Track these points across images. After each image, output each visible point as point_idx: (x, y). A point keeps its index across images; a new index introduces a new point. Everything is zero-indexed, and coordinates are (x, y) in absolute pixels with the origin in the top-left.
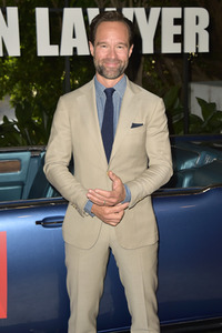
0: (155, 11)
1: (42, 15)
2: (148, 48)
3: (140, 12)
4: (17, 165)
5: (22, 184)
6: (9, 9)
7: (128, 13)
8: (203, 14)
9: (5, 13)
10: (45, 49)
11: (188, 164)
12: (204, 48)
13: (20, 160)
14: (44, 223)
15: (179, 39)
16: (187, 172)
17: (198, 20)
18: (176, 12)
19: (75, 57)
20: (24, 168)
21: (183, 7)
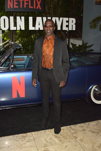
0: (61, 19)
1: (31, 19)
2: (59, 28)
3: (57, 18)
4: (23, 59)
5: (25, 64)
6: (22, 17)
7: (54, 19)
8: (74, 20)
10: (31, 28)
12: (74, 29)
15: (67, 26)
18: (67, 19)
19: (39, 30)
21: (69, 17)
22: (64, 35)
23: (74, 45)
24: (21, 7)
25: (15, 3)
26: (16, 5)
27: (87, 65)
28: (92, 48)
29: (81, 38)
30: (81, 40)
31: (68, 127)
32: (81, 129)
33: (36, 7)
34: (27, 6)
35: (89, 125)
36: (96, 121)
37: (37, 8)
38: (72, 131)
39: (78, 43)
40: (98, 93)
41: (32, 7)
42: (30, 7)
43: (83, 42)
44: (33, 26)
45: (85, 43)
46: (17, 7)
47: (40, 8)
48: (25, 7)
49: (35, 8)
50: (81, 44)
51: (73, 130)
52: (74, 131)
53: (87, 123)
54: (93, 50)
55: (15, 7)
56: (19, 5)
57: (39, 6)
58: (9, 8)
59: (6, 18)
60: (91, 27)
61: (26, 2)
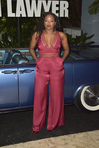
13: (1, 53)
14: (5, 72)
19: (21, 17)
20: (3, 56)
21: (59, 0)
28: (92, 40)
29: (80, 27)
30: (80, 30)
31: (47, 139)
32: (63, 142)
35: (75, 137)
36: (84, 133)
38: (51, 145)
39: (76, 33)
40: (90, 96)
43: (82, 32)
45: (84, 33)
51: (53, 143)
52: (53, 146)
53: (72, 135)
54: (93, 42)
60: (91, 12)
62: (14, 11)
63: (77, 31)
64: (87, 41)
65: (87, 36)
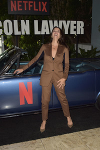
0: (68, 22)
1: (36, 22)
2: (66, 33)
3: (64, 22)
6: (27, 21)
7: (61, 22)
8: (82, 23)
9: (25, 22)
10: (37, 32)
11: (78, 66)
12: (82, 33)
15: (75, 30)
16: (78, 68)
17: (81, 25)
18: (74, 22)
19: (45, 35)
21: (77, 20)
22: (72, 40)
23: (82, 51)
24: (26, 10)
25: (19, 6)
26: (20, 8)
27: (96, 70)
29: (90, 43)
30: (90, 45)
33: (42, 9)
34: (32, 8)
37: (43, 11)
39: (87, 48)
41: (37, 10)
42: (35, 9)
43: (92, 47)
44: (39, 31)
45: (94, 48)
46: (21, 10)
47: (46, 11)
48: (30, 9)
49: (40, 10)
50: (90, 49)
55: (19, 9)
56: (23, 7)
57: (44, 8)
58: (12, 10)
59: (10, 22)
61: (31, 4)
62: (40, 29)
63: (87, 46)
64: (97, 55)
65: (97, 50)
